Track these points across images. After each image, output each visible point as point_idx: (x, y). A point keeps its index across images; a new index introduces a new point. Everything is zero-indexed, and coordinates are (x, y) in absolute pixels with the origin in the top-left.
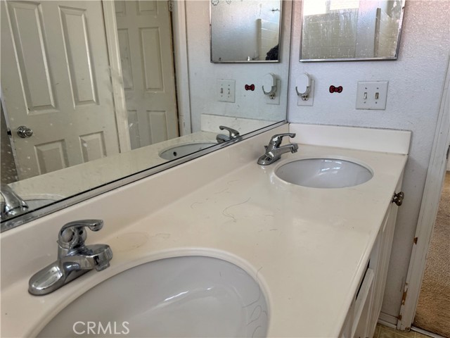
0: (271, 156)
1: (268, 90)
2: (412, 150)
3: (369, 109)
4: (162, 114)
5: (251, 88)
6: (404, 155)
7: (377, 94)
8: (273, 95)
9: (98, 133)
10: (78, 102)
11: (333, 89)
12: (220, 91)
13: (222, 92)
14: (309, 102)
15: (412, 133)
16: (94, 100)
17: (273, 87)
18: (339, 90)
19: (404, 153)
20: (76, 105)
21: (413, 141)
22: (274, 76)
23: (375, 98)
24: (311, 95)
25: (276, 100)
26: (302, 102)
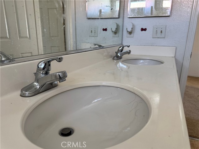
0: (119, 56)
1: (114, 30)
2: (176, 55)
3: (158, 38)
4: (58, 48)
5: (105, 30)
6: (173, 57)
7: (161, 31)
8: (115, 33)
9: (29, 53)
10: (20, 37)
11: (142, 30)
12: (91, 31)
13: (92, 32)
14: (132, 35)
15: (176, 48)
16: (28, 37)
17: (116, 29)
18: (145, 30)
19: (173, 56)
20: (19, 38)
21: (177, 51)
22: (116, 24)
23: (161, 33)
24: (133, 32)
25: (117, 35)
26: (129, 35)
